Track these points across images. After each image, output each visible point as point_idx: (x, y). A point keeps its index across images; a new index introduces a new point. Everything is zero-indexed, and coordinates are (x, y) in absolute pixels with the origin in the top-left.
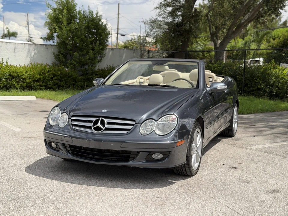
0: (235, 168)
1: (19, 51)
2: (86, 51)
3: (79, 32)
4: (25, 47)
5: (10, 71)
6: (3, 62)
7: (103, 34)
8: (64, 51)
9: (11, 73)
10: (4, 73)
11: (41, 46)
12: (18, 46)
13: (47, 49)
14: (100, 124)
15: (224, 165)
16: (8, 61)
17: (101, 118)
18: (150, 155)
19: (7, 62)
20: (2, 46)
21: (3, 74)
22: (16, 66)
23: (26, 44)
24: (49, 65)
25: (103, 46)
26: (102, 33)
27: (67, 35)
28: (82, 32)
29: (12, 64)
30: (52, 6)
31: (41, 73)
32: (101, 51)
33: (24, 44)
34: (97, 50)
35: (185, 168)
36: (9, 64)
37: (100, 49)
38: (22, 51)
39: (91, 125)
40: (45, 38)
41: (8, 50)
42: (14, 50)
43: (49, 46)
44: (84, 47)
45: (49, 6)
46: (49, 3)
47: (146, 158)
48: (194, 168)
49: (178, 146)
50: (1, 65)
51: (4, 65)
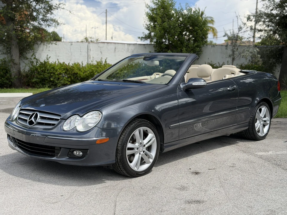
0: (197, 173)
1: (119, 51)
2: (180, 49)
3: (173, 30)
4: (124, 47)
6: (103, 61)
7: (199, 31)
8: (159, 49)
11: (140, 45)
13: (146, 48)
14: (34, 118)
15: (190, 169)
16: (107, 60)
17: (36, 112)
19: (106, 62)
20: (103, 47)
23: (126, 44)
24: (145, 64)
25: (199, 43)
26: (199, 29)
27: (160, 34)
29: (110, 64)
30: (150, 7)
31: (135, 72)
32: (196, 48)
33: (123, 44)
34: (191, 47)
35: (120, 168)
36: (108, 62)
37: (194, 46)
38: (121, 51)
39: (27, 119)
40: (142, 37)
41: (109, 50)
42: (114, 50)
43: (148, 45)
45: (148, 6)
46: (148, 4)
47: (68, 154)
48: (136, 169)
49: (98, 144)
50: (99, 64)
51: (103, 64)
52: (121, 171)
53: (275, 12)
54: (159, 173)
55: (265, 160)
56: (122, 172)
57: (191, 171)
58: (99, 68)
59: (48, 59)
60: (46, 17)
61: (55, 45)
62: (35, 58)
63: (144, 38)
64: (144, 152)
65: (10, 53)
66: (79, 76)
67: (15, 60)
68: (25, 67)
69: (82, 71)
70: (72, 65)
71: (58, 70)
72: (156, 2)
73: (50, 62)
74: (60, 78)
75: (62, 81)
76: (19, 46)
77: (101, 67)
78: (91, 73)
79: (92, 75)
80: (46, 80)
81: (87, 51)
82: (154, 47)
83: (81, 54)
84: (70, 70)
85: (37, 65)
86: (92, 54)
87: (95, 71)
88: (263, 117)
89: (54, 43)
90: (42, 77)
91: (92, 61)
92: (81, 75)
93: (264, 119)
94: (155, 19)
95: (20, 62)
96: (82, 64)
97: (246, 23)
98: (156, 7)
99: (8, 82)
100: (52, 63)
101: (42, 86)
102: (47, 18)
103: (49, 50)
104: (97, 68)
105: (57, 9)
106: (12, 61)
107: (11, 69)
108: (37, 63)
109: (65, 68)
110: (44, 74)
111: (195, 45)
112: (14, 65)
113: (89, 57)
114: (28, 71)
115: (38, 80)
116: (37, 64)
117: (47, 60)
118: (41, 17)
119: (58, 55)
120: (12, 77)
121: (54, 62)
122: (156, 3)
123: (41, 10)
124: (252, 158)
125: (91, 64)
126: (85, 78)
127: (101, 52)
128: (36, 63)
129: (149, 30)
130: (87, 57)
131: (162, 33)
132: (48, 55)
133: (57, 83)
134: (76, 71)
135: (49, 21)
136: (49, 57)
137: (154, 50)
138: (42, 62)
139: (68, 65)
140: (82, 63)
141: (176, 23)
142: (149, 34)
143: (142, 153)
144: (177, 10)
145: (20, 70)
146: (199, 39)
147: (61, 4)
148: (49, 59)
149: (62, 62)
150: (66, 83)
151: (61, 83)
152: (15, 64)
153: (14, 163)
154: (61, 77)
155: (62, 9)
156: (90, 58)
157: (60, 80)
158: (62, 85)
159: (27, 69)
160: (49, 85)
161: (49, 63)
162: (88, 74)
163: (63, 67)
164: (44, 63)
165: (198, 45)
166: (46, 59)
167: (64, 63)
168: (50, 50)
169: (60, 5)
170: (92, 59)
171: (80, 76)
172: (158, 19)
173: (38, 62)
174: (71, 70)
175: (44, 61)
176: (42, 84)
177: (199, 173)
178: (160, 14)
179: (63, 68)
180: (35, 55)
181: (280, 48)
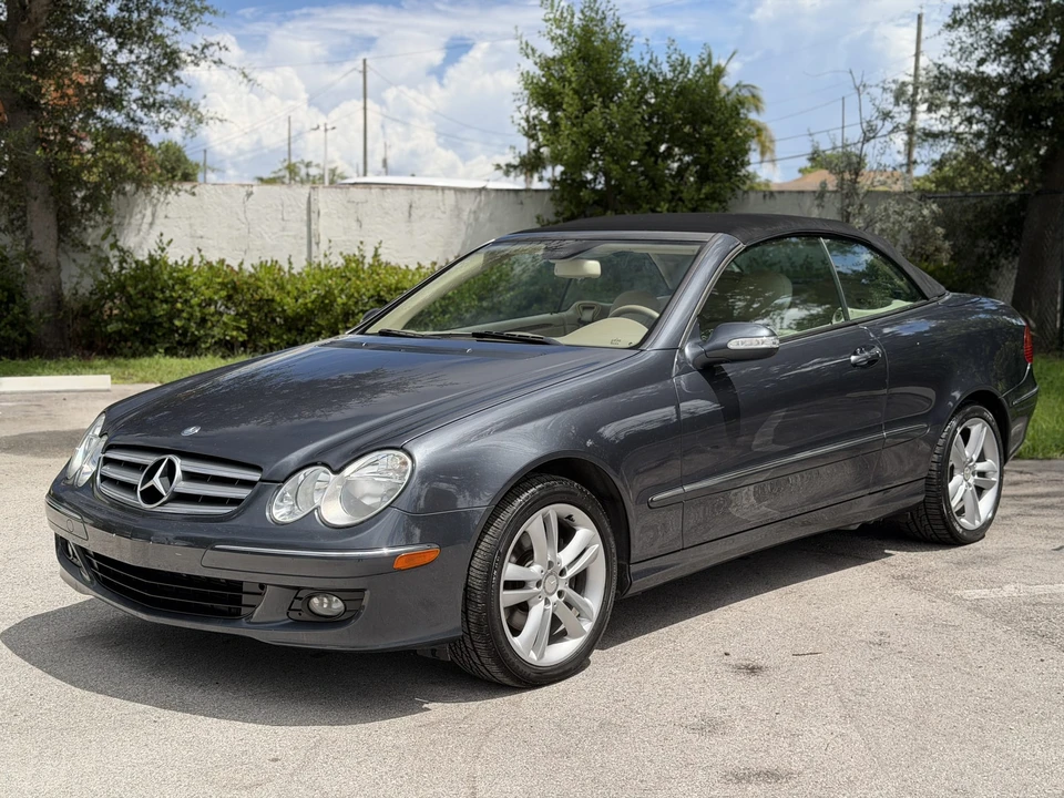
0: (753, 670)
1: (424, 216)
3: (622, 138)
4: (443, 200)
5: (378, 286)
6: (365, 254)
7: (718, 139)
8: (572, 207)
9: (382, 293)
10: (358, 292)
11: (500, 193)
12: (419, 199)
13: (522, 203)
14: (161, 477)
15: (726, 654)
16: (380, 251)
17: (167, 457)
18: (300, 599)
19: (376, 255)
20: (367, 201)
21: (356, 295)
22: (403, 267)
23: (450, 188)
25: (718, 185)
26: (717, 135)
27: (575, 154)
28: (634, 138)
29: (393, 264)
30: (538, 53)
32: (708, 203)
33: (440, 193)
34: (690, 200)
36: (383, 259)
37: (702, 196)
38: (433, 217)
39: (138, 479)
40: (508, 165)
41: (387, 213)
42: (406, 214)
43: (529, 194)
44: (647, 193)
45: (529, 51)
46: (530, 43)
47: (290, 609)
48: (532, 657)
49: (400, 570)
50: (354, 265)
51: (366, 266)
52: (483, 665)
53: (992, 69)
54: (615, 670)
55: (993, 616)
56: (484, 671)
57: (732, 660)
58: (354, 279)
59: (163, 250)
60: (155, 92)
61: (190, 197)
62: (114, 246)
63: (515, 167)
64: (560, 594)
65: (23, 227)
66: (280, 309)
67: (40, 252)
68: (77, 280)
69: (288, 293)
70: (252, 271)
71: (203, 288)
72: (561, 36)
73: (171, 261)
74: (207, 317)
75: (216, 331)
76: (56, 202)
77: (358, 278)
78: (325, 297)
79: (327, 304)
80: (156, 327)
81: (305, 218)
82: (552, 199)
83: (284, 229)
84: (245, 287)
85: (124, 272)
86: (323, 227)
87: (336, 292)
88: (975, 457)
89: (186, 191)
90: (141, 317)
91: (328, 253)
92: (286, 308)
93: (980, 467)
94: (558, 98)
95: (60, 259)
96: (291, 268)
97: (890, 112)
98: (558, 53)
99: (14, 335)
100: (180, 262)
101: (141, 348)
102: (159, 97)
103: (166, 217)
104: (344, 280)
105: (197, 65)
106: (31, 256)
107: (28, 287)
108: (124, 265)
109: (226, 281)
110: (151, 306)
111: (703, 191)
112: (37, 271)
113: (313, 240)
114: (91, 293)
115: (127, 326)
116: (122, 268)
117: (159, 252)
118: (136, 93)
119: (200, 233)
120: (33, 317)
121: (186, 258)
122: (560, 40)
123: (136, 68)
124: (944, 610)
125: (323, 266)
126: (302, 317)
127: (358, 220)
128: (121, 263)
129: (533, 137)
130: (305, 241)
131: (581, 148)
132: (162, 235)
133: (199, 338)
134: (269, 291)
135: (165, 108)
136: (165, 240)
137: (554, 211)
138: (141, 259)
139: (236, 269)
140: (290, 263)
141: (634, 113)
142: (533, 154)
143: (554, 598)
144: (638, 64)
145: (60, 288)
146: (720, 172)
147: (212, 44)
148: (168, 249)
149: (214, 258)
150: (232, 337)
151: (213, 337)
152: (42, 267)
153: (82, 640)
154: (213, 315)
155: (212, 64)
156: (318, 244)
157: (209, 324)
158: (216, 342)
159: (87, 285)
160: (168, 345)
161: (166, 263)
162: (313, 302)
163: (219, 277)
164: (147, 262)
165: (714, 192)
166: (156, 248)
167: (222, 262)
168: (169, 215)
169: (205, 51)
170: (324, 246)
171: (284, 311)
172: (566, 99)
173: (126, 261)
174: (249, 289)
175: (151, 257)
176: (142, 343)
177: (760, 668)
178: (573, 79)
179: (220, 280)
180: (115, 236)
181: (1012, 199)
